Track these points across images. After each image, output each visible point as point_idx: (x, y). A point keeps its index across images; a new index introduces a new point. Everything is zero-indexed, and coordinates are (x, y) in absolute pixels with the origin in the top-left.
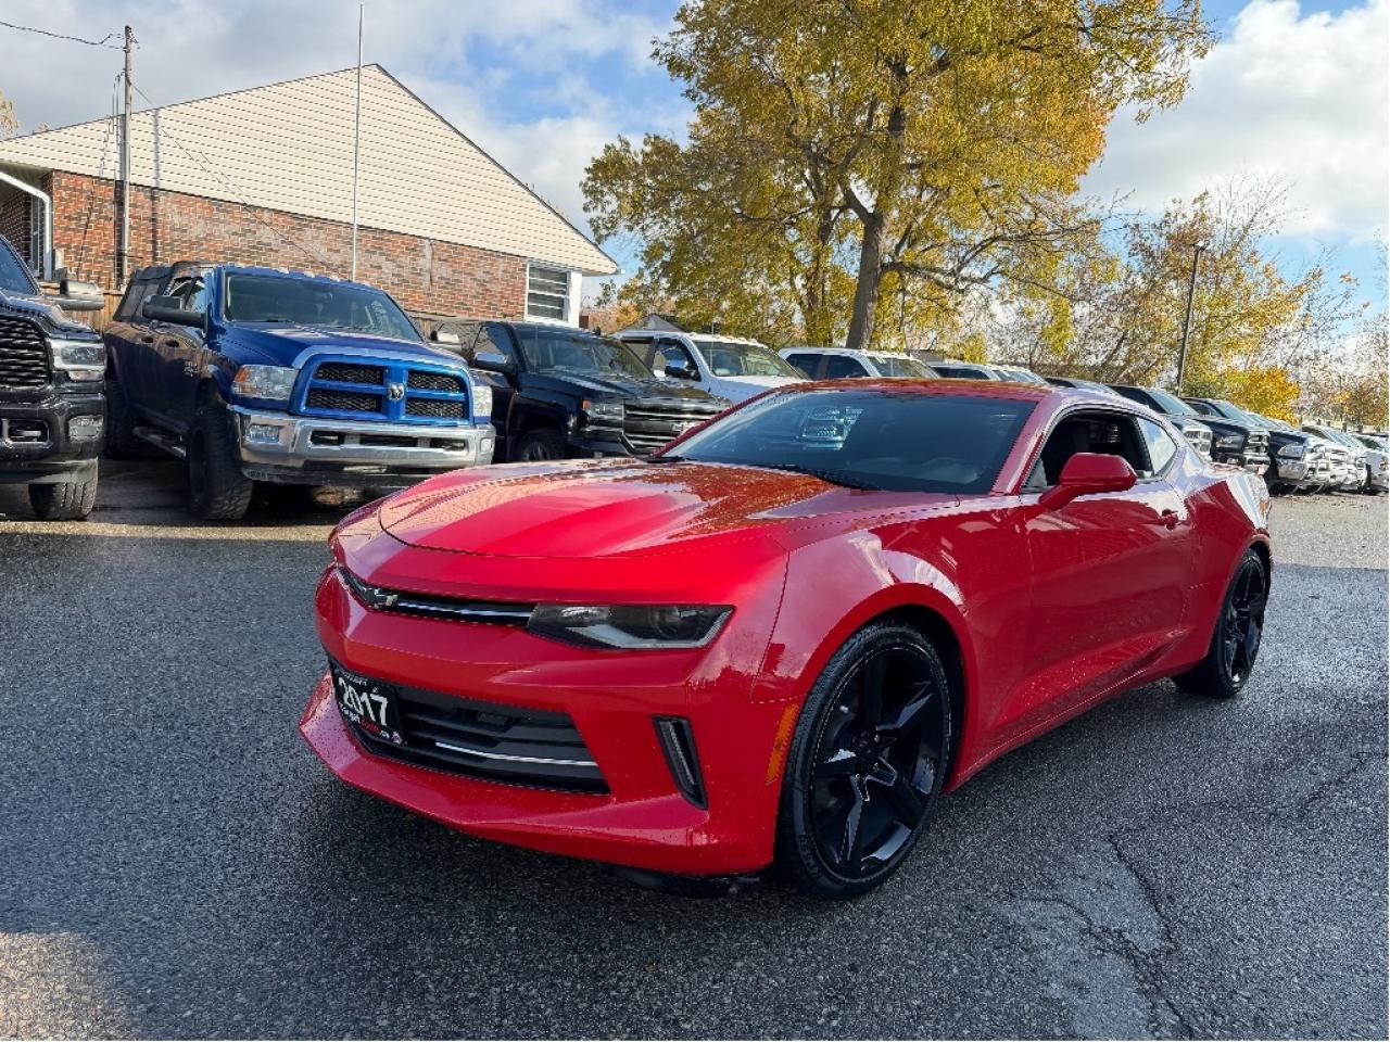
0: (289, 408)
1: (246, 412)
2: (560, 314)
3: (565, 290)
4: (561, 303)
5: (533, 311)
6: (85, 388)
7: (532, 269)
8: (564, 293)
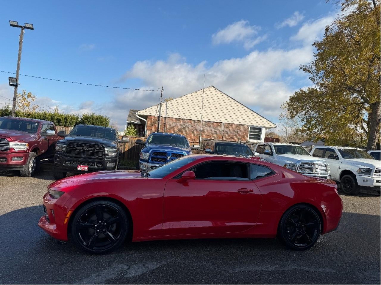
0: (147, 161)
1: (142, 162)
2: (259, 139)
3: (260, 132)
4: (259, 136)
5: (250, 138)
6: (112, 157)
7: (250, 128)
8: (260, 133)
